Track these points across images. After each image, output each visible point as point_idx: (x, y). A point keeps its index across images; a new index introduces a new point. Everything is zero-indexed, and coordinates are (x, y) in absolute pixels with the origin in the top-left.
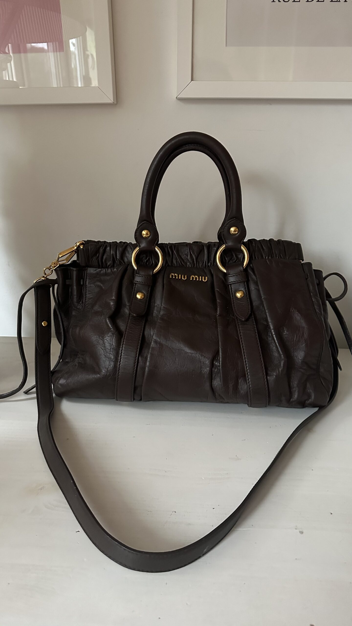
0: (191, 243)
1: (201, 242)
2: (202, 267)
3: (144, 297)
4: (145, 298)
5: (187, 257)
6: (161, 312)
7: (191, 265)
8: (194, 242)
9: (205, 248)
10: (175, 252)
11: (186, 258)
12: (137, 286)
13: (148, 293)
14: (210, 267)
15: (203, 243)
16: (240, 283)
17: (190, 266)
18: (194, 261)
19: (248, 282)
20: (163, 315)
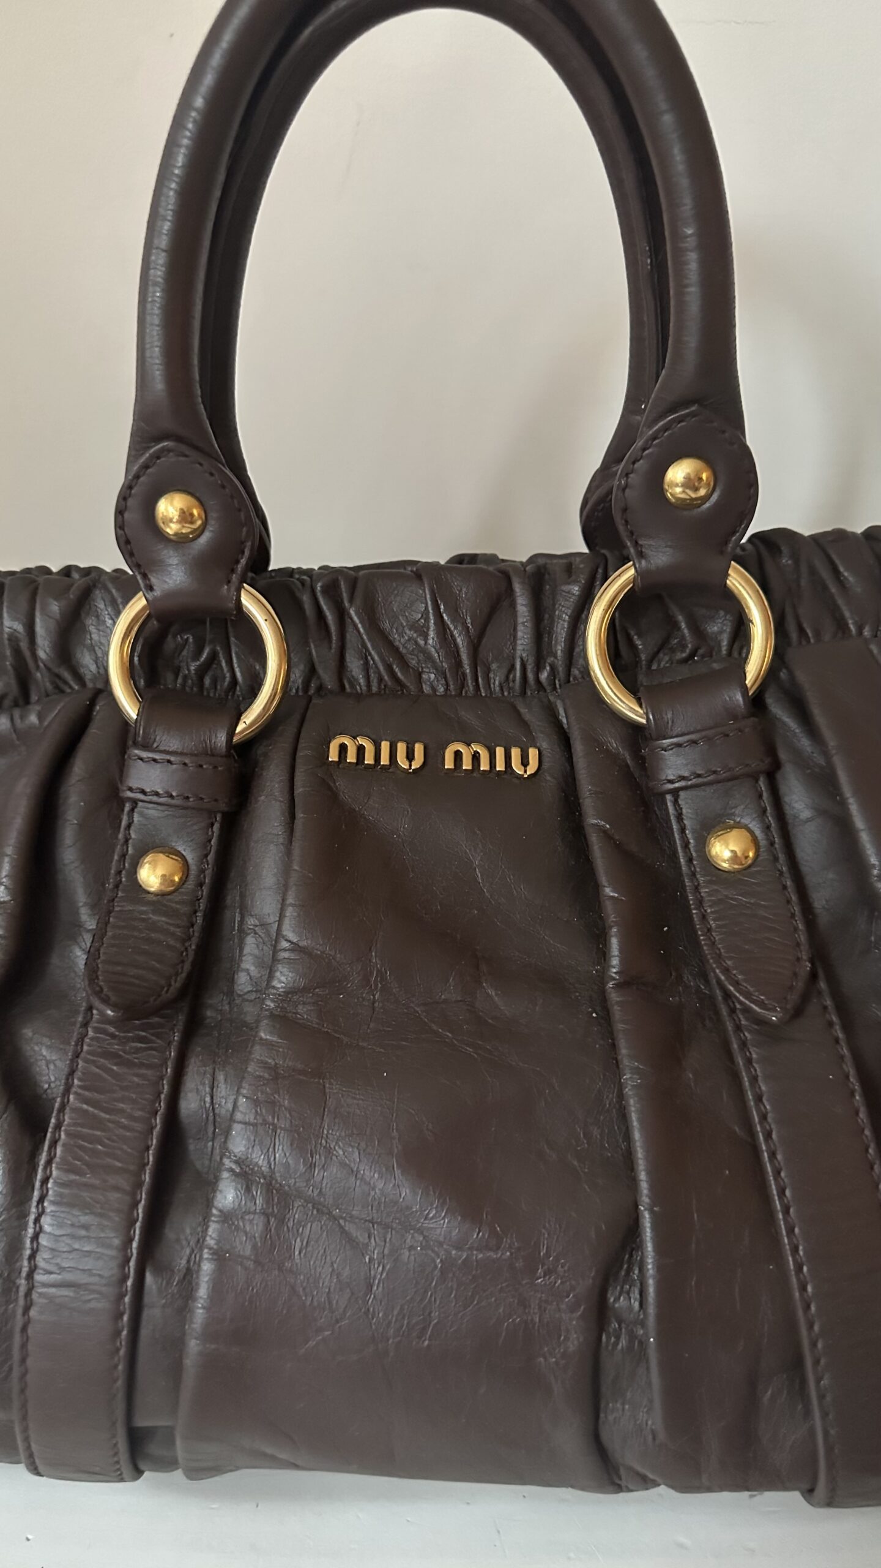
0: (442, 562)
1: (492, 559)
2: (506, 694)
3: (181, 879)
4: (191, 884)
5: (422, 643)
6: (278, 974)
7: (443, 682)
8: (460, 559)
9: (518, 588)
10: (352, 612)
11: (416, 643)
12: (142, 814)
13: (206, 856)
14: (548, 689)
15: (503, 561)
16: (730, 784)
17: (441, 689)
18: (459, 664)
19: (772, 774)
20: (287, 993)
